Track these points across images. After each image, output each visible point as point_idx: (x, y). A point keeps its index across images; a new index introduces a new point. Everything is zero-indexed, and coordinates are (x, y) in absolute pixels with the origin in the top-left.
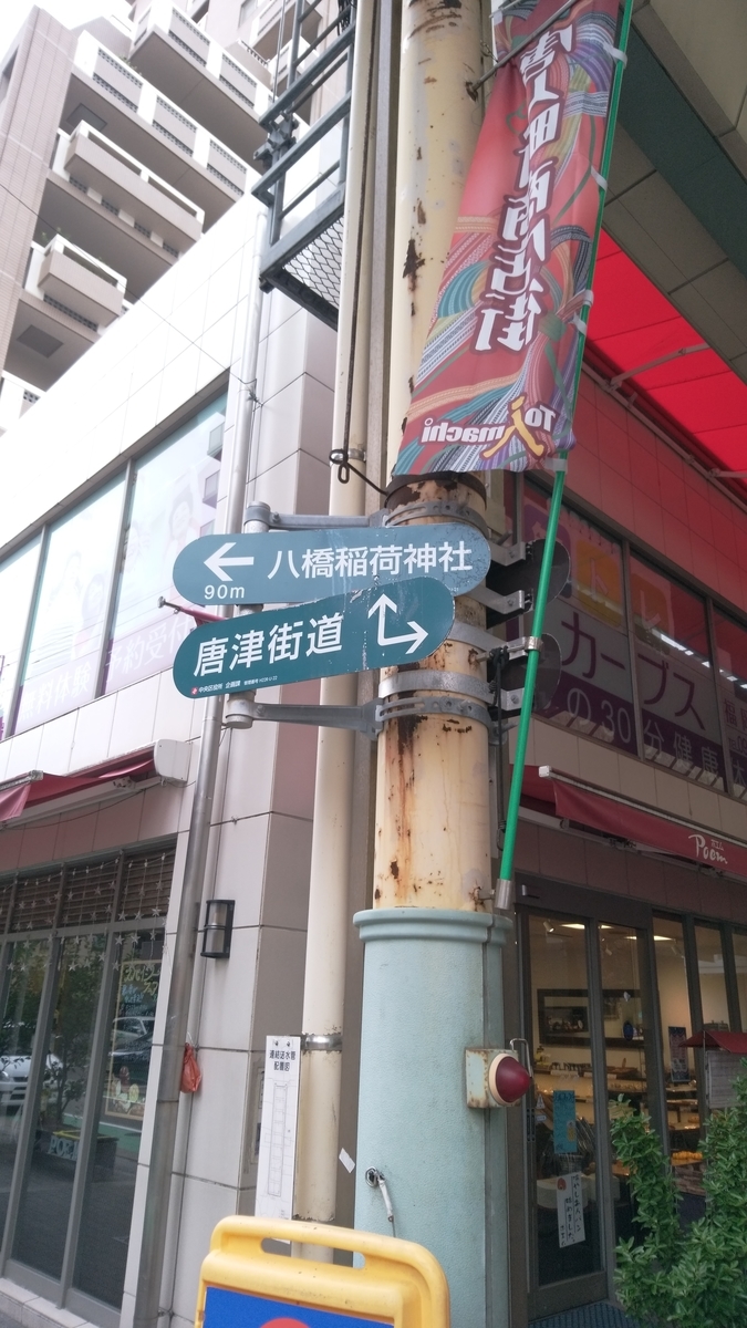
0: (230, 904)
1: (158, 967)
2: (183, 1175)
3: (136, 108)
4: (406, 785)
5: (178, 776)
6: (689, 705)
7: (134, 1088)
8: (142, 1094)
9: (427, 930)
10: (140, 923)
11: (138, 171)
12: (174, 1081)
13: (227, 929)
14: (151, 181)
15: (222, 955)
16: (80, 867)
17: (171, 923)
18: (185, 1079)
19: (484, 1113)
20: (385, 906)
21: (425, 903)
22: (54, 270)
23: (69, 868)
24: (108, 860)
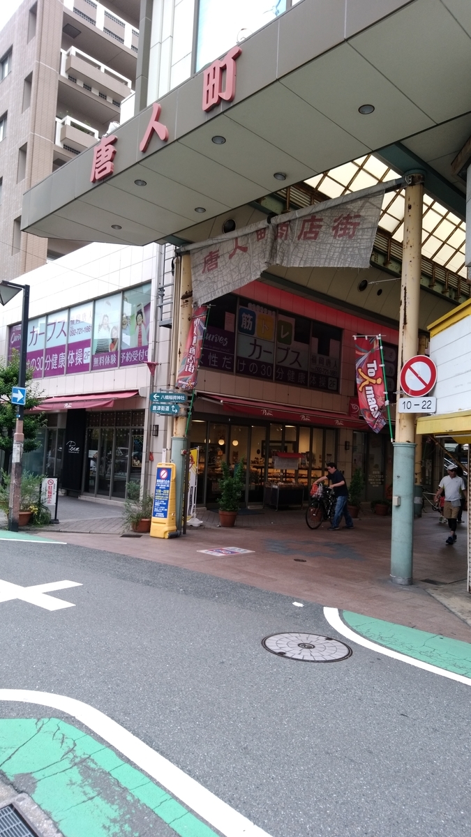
0: (158, 426)
1: (143, 437)
2: (151, 475)
3: (95, 22)
4: (177, 424)
5: (144, 396)
6: (296, 360)
7: (139, 461)
8: (141, 462)
9: (178, 439)
10: (137, 427)
11: (99, 67)
12: (148, 458)
13: (157, 430)
14: (106, 71)
15: (157, 435)
16: (120, 412)
17: (145, 428)
18: (150, 458)
19: (182, 455)
20: (174, 436)
21: (178, 436)
22: (68, 136)
23: (117, 412)
24: (128, 412)
